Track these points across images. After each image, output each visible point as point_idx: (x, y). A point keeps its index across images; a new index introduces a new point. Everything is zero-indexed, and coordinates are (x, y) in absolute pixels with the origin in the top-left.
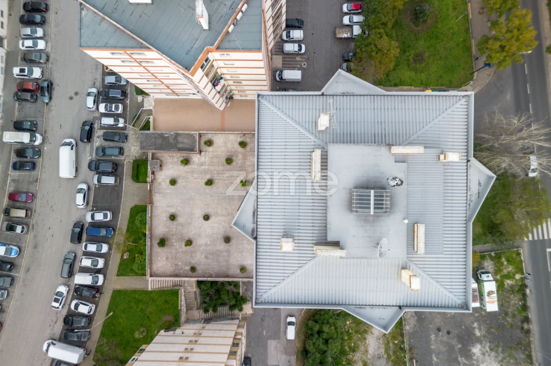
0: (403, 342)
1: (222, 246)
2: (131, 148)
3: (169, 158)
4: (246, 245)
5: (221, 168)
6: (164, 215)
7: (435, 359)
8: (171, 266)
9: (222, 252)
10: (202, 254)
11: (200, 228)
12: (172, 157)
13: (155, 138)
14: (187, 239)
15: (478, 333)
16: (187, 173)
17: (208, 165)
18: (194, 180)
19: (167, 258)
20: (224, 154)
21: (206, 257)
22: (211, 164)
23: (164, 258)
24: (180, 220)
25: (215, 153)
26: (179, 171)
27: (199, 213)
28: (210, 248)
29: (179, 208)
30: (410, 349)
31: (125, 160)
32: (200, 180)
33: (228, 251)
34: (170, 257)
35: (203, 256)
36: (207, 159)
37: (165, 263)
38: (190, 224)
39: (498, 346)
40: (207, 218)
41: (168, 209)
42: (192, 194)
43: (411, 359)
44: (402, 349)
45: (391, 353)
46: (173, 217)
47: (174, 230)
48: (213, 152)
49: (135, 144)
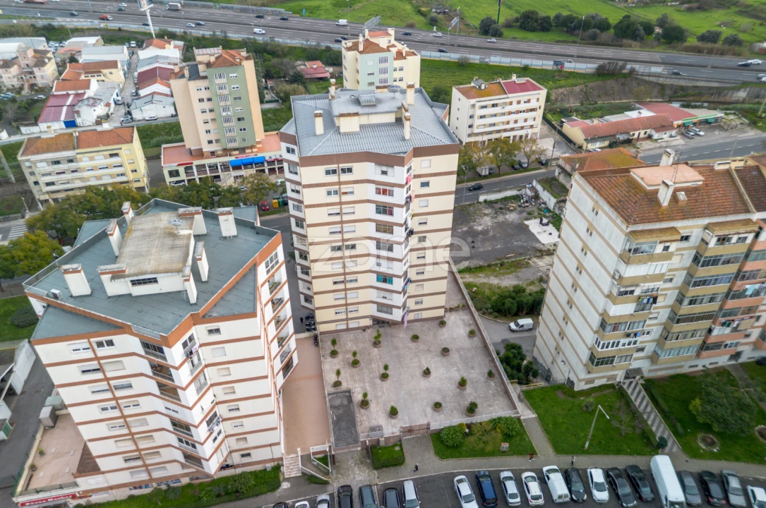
0: (496, 265)
1: (454, 356)
2: (357, 481)
3: (364, 426)
4: (446, 336)
5: (366, 371)
6: (438, 418)
7: (499, 247)
8: (498, 400)
9: (461, 356)
10: (470, 373)
11: (440, 379)
12: (361, 421)
13: (340, 429)
14: (458, 390)
15: (465, 229)
16: (378, 403)
17: (364, 383)
18: (386, 394)
19: (490, 406)
20: (349, 371)
21: (473, 368)
22: (362, 380)
23: (491, 409)
24: (438, 399)
25: (349, 379)
26: (377, 411)
27: (424, 383)
28: (461, 366)
29: (425, 403)
30: (499, 259)
31: (377, 485)
32: (385, 389)
33: (458, 350)
34: (488, 403)
35: (473, 371)
36: (357, 385)
37: (496, 407)
38: (439, 390)
39: (471, 219)
40: (427, 373)
41: (429, 415)
42: (403, 393)
43: (507, 258)
44: (502, 265)
45: (509, 271)
46: (437, 406)
47: (453, 404)
48: (347, 381)
49: (352, 476)
